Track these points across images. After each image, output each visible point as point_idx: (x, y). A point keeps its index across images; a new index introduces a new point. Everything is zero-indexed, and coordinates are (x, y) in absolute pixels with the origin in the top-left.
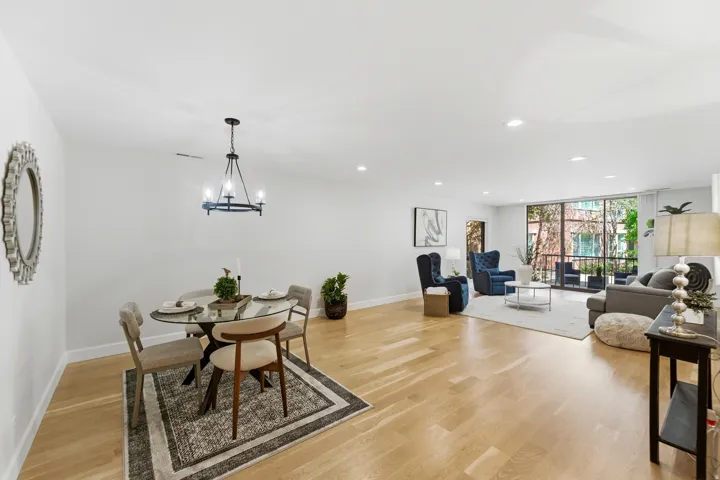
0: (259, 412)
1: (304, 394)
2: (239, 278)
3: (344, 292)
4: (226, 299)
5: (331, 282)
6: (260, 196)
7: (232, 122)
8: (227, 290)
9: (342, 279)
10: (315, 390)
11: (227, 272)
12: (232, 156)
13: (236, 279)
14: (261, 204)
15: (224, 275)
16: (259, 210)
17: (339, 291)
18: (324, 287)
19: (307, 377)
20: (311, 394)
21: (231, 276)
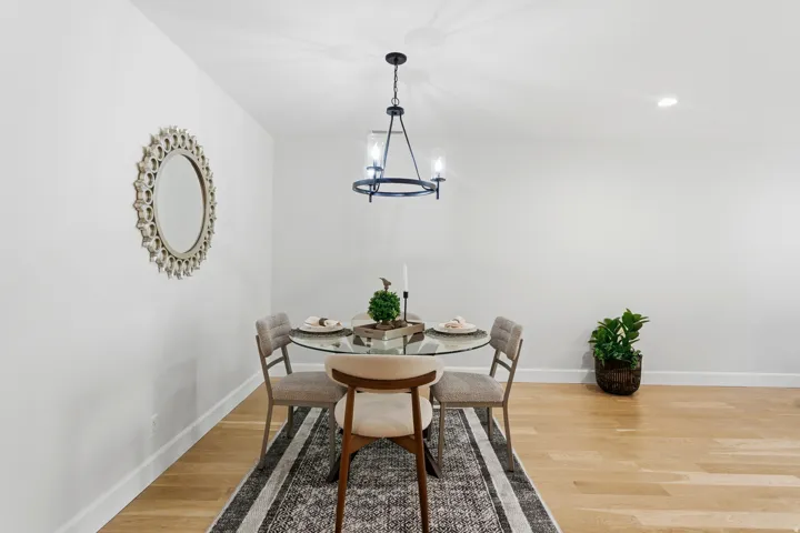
0: (395, 510)
1: (478, 510)
2: (406, 295)
3: (635, 346)
4: (385, 323)
5: (612, 325)
6: (438, 167)
7: (396, 59)
8: (385, 309)
9: (633, 323)
10: (499, 510)
11: (387, 284)
12: (395, 111)
13: (400, 295)
14: (438, 180)
15: (381, 288)
16: (434, 189)
17: (626, 343)
18: (595, 333)
19: (500, 481)
20: (489, 514)
21: (391, 290)
